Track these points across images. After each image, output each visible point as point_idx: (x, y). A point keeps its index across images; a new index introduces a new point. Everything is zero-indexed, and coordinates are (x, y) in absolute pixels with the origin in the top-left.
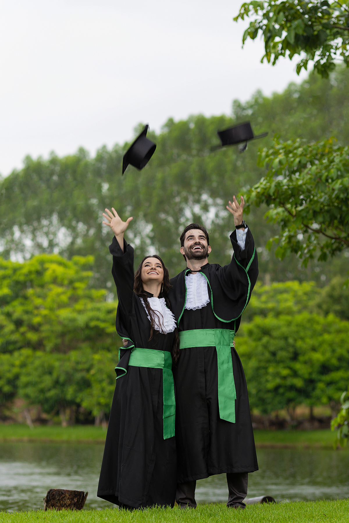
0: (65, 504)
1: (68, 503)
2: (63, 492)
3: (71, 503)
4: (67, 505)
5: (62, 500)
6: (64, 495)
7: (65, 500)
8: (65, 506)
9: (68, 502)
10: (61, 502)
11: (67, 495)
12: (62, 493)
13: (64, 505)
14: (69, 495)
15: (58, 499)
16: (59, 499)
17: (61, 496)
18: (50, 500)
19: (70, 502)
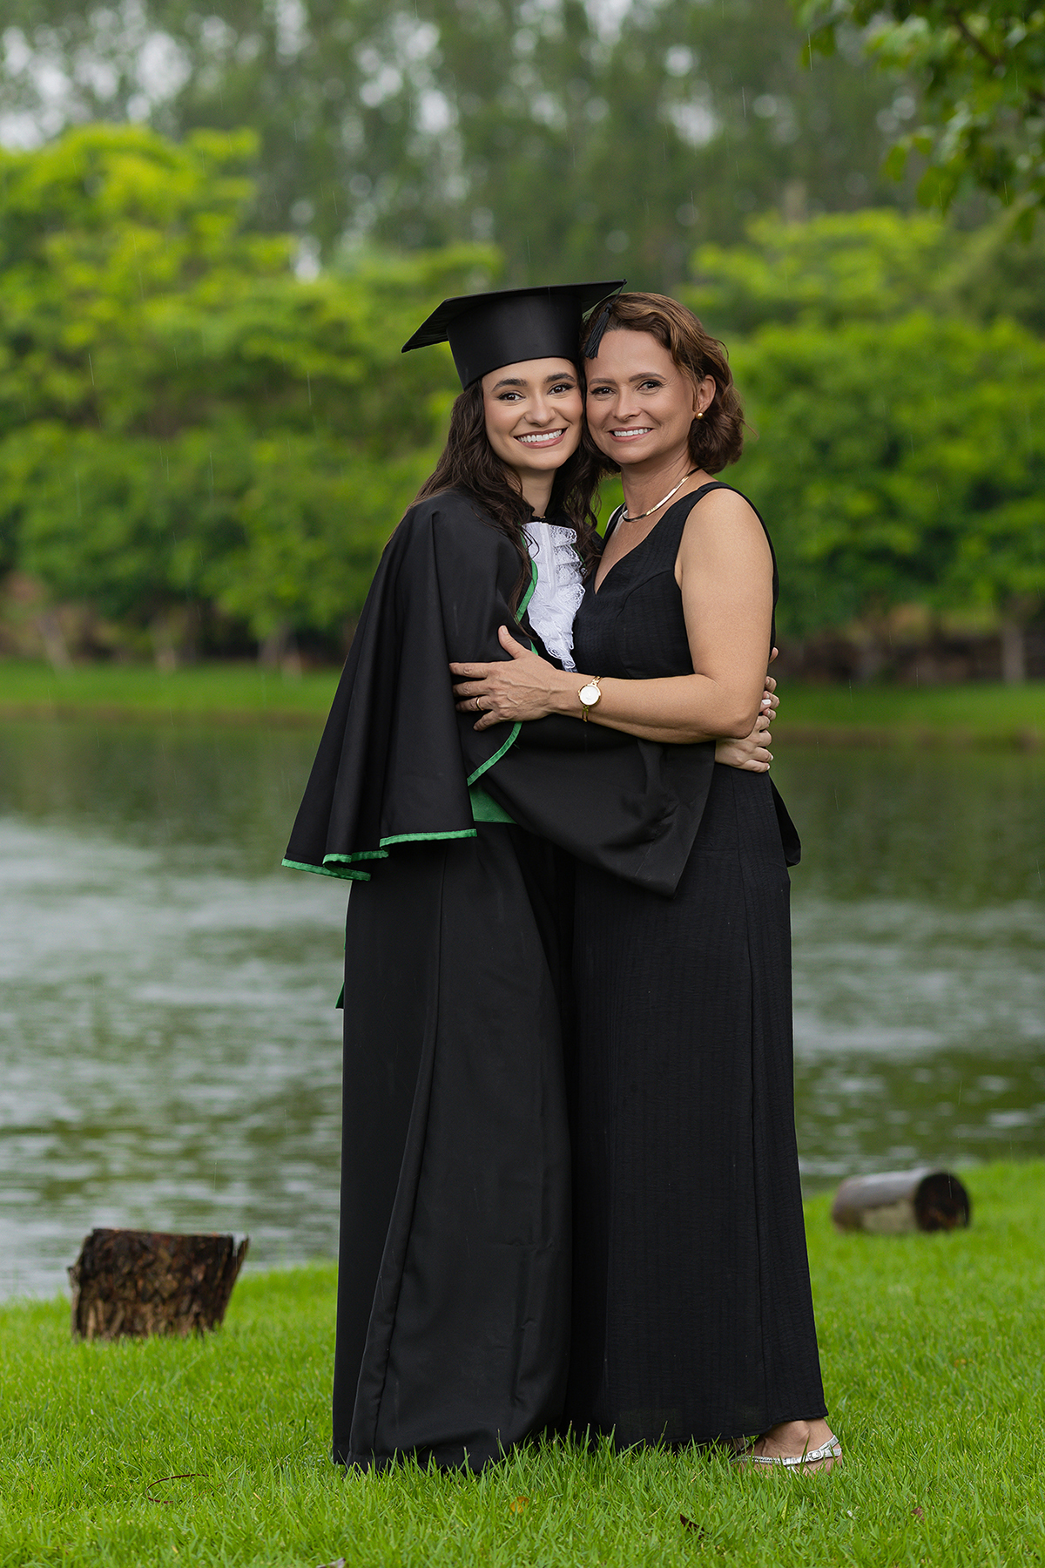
0: (156, 1292)
1: (167, 1286)
2: (148, 1244)
3: (179, 1288)
4: (166, 1295)
5: (144, 1276)
6: (151, 1257)
7: (156, 1274)
8: (157, 1299)
9: (169, 1282)
10: (140, 1283)
11: (164, 1254)
12: (145, 1248)
13: (153, 1296)
14: (174, 1256)
15: (126, 1270)
16: (130, 1273)
17: (140, 1257)
18: (96, 1274)
19: (175, 1284)
